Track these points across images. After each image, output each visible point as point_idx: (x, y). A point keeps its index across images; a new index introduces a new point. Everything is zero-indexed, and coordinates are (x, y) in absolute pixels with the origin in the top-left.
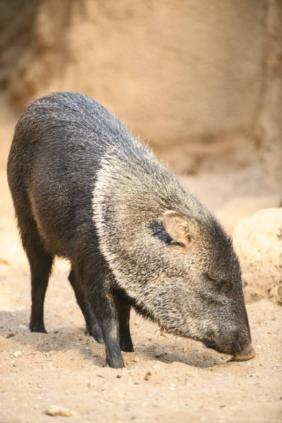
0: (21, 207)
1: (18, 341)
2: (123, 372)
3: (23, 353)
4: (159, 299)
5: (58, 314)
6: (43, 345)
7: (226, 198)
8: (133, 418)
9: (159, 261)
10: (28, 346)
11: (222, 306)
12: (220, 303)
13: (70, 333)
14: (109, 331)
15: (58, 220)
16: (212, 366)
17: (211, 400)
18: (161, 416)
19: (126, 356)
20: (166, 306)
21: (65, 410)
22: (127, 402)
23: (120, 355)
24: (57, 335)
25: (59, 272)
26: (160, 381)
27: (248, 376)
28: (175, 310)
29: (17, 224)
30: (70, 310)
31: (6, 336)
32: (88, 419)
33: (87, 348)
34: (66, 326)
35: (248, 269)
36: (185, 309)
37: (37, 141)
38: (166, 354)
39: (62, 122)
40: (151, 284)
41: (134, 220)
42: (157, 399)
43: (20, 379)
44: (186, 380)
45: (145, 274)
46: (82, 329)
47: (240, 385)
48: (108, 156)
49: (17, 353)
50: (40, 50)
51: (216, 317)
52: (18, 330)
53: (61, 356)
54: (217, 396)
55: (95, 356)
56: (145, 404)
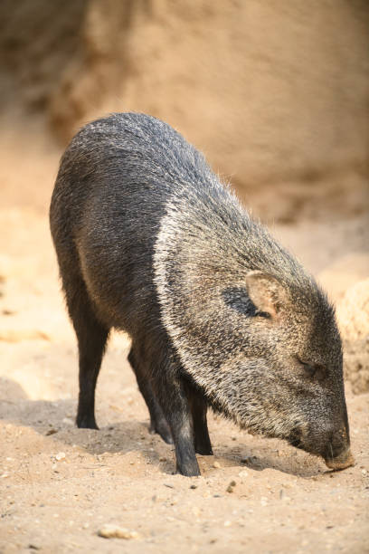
0: (68, 262)
1: (61, 439)
2: (200, 481)
3: (68, 456)
4: (234, 388)
5: (113, 405)
6: (93, 446)
7: (333, 254)
8: (213, 542)
9: (236, 337)
10: (74, 446)
11: (314, 397)
12: (311, 393)
13: (129, 430)
14: (179, 429)
15: (113, 281)
16: (315, 474)
17: (314, 518)
18: (250, 539)
19: (202, 461)
20: (243, 397)
21: (123, 531)
22: (204, 520)
23: (194, 459)
24: (112, 433)
25: (115, 350)
26: (247, 494)
27: (363, 488)
28: (256, 402)
29: (61, 287)
30: (130, 399)
31: (46, 433)
32: (153, 542)
33: (152, 449)
34: (124, 420)
35: (363, 348)
36: (267, 400)
37: (89, 176)
38: (255, 457)
39: (122, 151)
40: (224, 368)
41: (207, 283)
42: (243, 517)
43: (64, 490)
44: (281, 492)
45: (219, 355)
46: (144, 425)
47: (352, 499)
48: (176, 199)
49: (61, 455)
50: (91, 59)
51: (305, 410)
52: (61, 426)
53: (117, 460)
54: (322, 513)
55: (161, 460)
56: (227, 523)
